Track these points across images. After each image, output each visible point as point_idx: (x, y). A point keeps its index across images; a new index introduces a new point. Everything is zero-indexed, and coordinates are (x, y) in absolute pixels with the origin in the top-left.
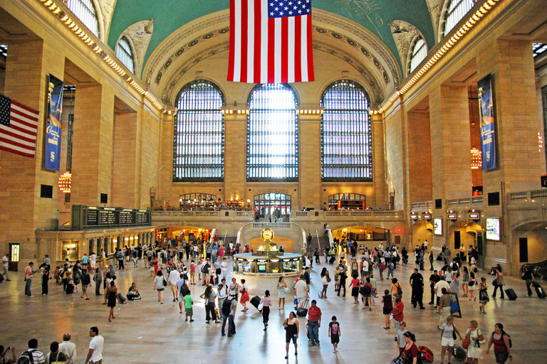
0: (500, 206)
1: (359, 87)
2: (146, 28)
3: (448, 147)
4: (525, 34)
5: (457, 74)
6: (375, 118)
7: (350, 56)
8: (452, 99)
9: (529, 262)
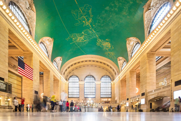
0: (145, 95)
1: (109, 77)
2: (60, 59)
3: (131, 86)
4: (154, 51)
5: (133, 68)
6: (112, 84)
7: (107, 69)
8: (132, 74)
9: (152, 108)
